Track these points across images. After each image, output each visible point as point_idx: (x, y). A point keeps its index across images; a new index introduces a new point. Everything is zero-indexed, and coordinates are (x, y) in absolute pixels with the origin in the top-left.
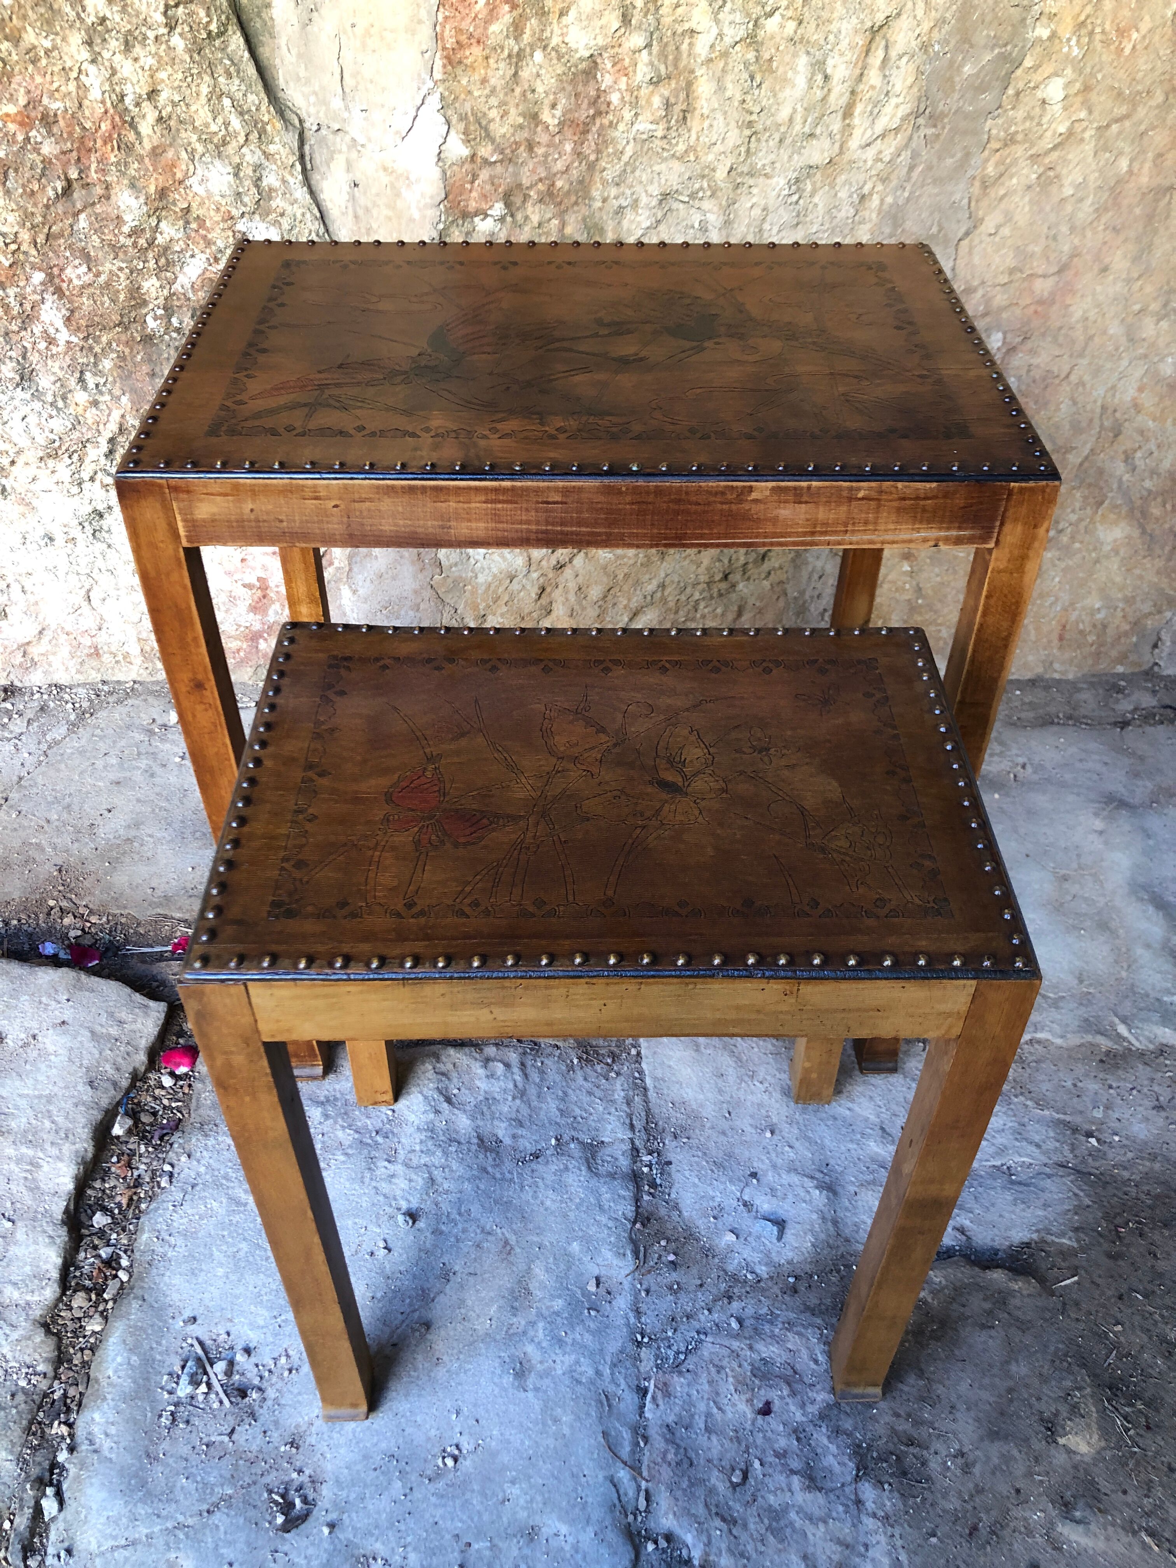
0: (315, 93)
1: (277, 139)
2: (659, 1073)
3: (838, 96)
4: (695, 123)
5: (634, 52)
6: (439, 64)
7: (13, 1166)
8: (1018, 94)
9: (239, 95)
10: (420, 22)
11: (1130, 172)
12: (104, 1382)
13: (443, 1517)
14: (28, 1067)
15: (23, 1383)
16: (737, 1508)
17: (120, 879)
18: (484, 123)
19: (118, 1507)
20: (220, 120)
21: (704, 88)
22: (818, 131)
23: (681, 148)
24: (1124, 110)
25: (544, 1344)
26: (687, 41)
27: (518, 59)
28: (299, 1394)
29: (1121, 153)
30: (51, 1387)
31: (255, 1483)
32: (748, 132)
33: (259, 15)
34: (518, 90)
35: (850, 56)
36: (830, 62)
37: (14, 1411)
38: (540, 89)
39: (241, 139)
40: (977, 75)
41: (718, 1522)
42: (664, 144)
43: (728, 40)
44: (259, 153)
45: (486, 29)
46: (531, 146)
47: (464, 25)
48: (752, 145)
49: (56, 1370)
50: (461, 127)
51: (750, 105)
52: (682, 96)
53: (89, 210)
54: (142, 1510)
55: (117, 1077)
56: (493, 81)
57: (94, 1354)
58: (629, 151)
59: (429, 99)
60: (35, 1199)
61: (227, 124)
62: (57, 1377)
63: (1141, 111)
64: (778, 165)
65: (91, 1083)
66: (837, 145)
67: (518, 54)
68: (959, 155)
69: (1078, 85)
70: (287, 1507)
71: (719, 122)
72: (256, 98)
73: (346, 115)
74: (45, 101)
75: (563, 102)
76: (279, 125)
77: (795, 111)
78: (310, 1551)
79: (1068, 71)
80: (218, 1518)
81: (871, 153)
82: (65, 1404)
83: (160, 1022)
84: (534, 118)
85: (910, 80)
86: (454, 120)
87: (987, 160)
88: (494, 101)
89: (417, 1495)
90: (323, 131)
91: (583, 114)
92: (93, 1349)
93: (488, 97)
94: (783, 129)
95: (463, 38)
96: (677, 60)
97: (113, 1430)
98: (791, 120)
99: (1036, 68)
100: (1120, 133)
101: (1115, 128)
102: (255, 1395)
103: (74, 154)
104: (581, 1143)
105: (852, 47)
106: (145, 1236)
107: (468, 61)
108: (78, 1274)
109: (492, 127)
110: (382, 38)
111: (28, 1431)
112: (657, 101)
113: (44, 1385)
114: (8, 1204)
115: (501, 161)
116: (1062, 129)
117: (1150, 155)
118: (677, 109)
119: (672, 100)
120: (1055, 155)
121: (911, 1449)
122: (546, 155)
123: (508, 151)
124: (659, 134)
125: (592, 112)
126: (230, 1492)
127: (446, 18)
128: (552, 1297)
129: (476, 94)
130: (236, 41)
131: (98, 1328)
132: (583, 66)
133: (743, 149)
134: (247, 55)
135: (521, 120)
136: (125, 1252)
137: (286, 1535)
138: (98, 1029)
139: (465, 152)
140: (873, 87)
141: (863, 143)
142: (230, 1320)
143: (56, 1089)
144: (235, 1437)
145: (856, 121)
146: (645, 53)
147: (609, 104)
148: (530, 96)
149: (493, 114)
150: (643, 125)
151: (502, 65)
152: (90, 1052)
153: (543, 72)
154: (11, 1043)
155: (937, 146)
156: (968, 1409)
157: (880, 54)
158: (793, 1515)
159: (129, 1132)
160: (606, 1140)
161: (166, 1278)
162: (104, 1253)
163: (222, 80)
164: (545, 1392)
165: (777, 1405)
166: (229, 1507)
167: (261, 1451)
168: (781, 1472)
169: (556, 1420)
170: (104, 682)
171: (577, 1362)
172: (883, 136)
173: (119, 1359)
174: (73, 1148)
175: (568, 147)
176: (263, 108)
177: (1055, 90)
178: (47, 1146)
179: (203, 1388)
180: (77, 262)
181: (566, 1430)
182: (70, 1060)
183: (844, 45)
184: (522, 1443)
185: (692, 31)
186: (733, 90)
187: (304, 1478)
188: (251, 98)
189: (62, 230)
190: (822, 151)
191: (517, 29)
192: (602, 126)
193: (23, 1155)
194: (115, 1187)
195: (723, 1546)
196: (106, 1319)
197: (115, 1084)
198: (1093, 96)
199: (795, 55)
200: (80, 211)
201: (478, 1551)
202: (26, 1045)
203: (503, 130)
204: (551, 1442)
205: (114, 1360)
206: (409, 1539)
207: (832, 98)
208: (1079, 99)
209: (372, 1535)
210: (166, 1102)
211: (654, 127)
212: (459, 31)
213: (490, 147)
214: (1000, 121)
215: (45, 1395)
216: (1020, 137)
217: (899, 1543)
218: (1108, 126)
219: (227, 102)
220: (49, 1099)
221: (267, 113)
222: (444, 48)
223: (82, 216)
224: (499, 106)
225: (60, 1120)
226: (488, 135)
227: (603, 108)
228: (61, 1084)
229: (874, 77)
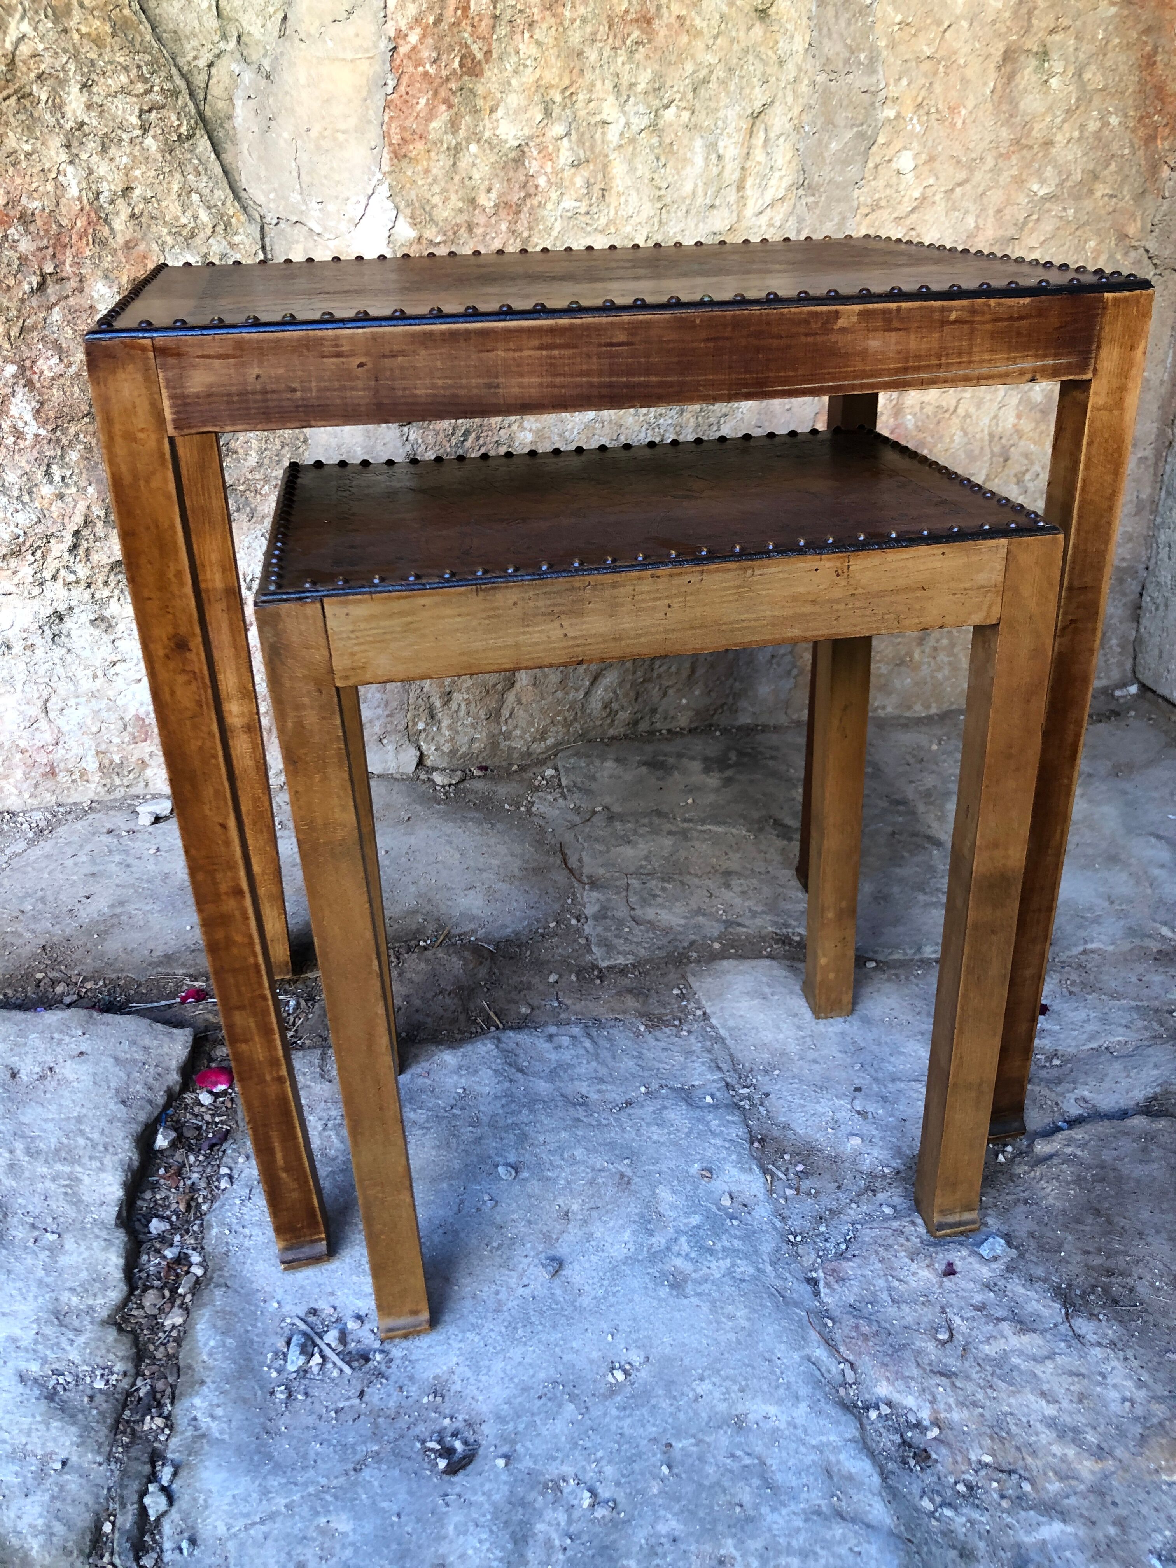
0: (275, 190)
1: (241, 231)
2: (731, 1023)
3: (731, 173)
4: (612, 199)
5: (557, 140)
6: (386, 156)
7: (48, 1184)
8: (876, 167)
9: (206, 192)
10: (369, 122)
11: (977, 227)
12: (198, 1367)
13: (631, 1426)
14: (48, 1095)
15: (99, 1384)
16: (953, 1364)
17: (113, 946)
18: (428, 209)
19: (244, 1484)
20: (189, 213)
21: (618, 168)
22: (717, 203)
23: (603, 221)
24: (962, 175)
25: (693, 1255)
26: (600, 131)
27: (456, 151)
28: (430, 1347)
29: (967, 212)
30: (134, 1384)
31: (402, 1436)
32: (659, 205)
33: (221, 125)
34: (457, 178)
35: (738, 137)
36: (721, 144)
37: (95, 1412)
38: (476, 176)
39: (209, 231)
40: (842, 150)
41: (937, 1380)
42: (587, 219)
43: (635, 128)
44: (225, 243)
45: (427, 125)
46: (470, 228)
47: (407, 123)
48: (664, 216)
49: (137, 1366)
50: (408, 211)
51: (658, 182)
52: (600, 176)
53: (62, 303)
54: (274, 1482)
55: (150, 1095)
56: (434, 171)
57: (179, 1345)
58: (558, 226)
59: (379, 189)
60: (79, 1211)
61: (196, 218)
62: (138, 1374)
63: (978, 176)
64: (687, 233)
65: (123, 1102)
66: (735, 214)
67: (456, 148)
68: (836, 220)
69: (924, 157)
70: (447, 1452)
71: (634, 198)
72: (222, 193)
73: (304, 208)
74: (24, 201)
75: (497, 186)
76: (243, 218)
77: (696, 186)
78: (487, 1487)
79: (915, 144)
80: (366, 1474)
81: (763, 220)
82: (155, 1399)
83: (189, 1044)
84: (473, 201)
85: (789, 156)
86: (402, 205)
87: (859, 224)
88: (436, 189)
89: (596, 1412)
90: (282, 225)
91: (516, 196)
92: (178, 1341)
93: (431, 185)
94: (688, 202)
95: (409, 137)
96: (592, 147)
97: (219, 1412)
98: (694, 193)
99: (887, 144)
100: (963, 195)
101: (958, 190)
102: (378, 1357)
103: (51, 250)
104: (672, 1089)
105: (738, 130)
106: (214, 1231)
107: (412, 155)
108: (143, 1275)
109: (434, 212)
110: (335, 139)
111: (115, 1429)
112: (579, 181)
113: (125, 1384)
114: (49, 1220)
115: (445, 242)
116: (917, 194)
117: (991, 212)
118: (596, 189)
119: (592, 180)
120: (914, 217)
121: (1113, 1279)
122: (484, 235)
123: (450, 233)
124: (583, 210)
125: (522, 194)
126: (375, 1448)
127: (391, 118)
128: (687, 1215)
129: (420, 183)
130: (203, 144)
131: (179, 1320)
132: (513, 154)
133: (656, 220)
134: (213, 156)
135: (461, 204)
136: (194, 1249)
137: (455, 1479)
138: (122, 1056)
139: (412, 234)
140: (759, 163)
141: (757, 210)
142: (332, 1294)
143: (84, 1111)
144: (366, 1398)
145: (749, 192)
146: (566, 140)
147: (537, 187)
148: (467, 182)
149: (436, 200)
150: (568, 203)
151: (442, 156)
152: (116, 1077)
153: (478, 161)
154: (24, 1078)
155: (817, 211)
156: (1158, 1232)
157: (762, 135)
158: (1016, 1360)
159: (173, 1145)
160: (696, 1083)
161: (248, 1266)
162: (169, 1253)
163: (191, 177)
164: (709, 1294)
165: (959, 1265)
166: (380, 1461)
167: (400, 1406)
168: (987, 1323)
169: (731, 1317)
170: (59, 806)
171: (734, 1265)
172: (772, 205)
173: (212, 1343)
174: (116, 1158)
175: (504, 226)
176: (229, 203)
177: (906, 161)
178: (85, 1160)
179: (317, 1359)
180: (50, 353)
181: (744, 1323)
182: (95, 1083)
183: (730, 129)
184: (700, 1343)
185: (604, 122)
186: (642, 170)
187: (459, 1424)
188: (218, 193)
189: (36, 323)
190: (723, 219)
191: (454, 125)
192: (532, 208)
193: (58, 1172)
194: (167, 1197)
195: (951, 1401)
196: (187, 1310)
197: (150, 1102)
198: (937, 165)
199: (691, 139)
200: (54, 304)
201: (683, 1449)
202: (42, 1078)
203: (445, 214)
204: (732, 1336)
205: (206, 1344)
206: (600, 1454)
207: (726, 173)
208: (927, 167)
209: (554, 1459)
210: (208, 1117)
211: (578, 204)
212: (403, 129)
213: (434, 230)
214: (864, 190)
215: (128, 1394)
216: (883, 203)
217: (1136, 1364)
218: (952, 190)
219: (195, 197)
220: (79, 1119)
221: (232, 208)
222: (391, 144)
223: (56, 309)
224: (441, 193)
225: (96, 1136)
226: (432, 220)
227: (532, 190)
228: (89, 1105)
229: (759, 155)
